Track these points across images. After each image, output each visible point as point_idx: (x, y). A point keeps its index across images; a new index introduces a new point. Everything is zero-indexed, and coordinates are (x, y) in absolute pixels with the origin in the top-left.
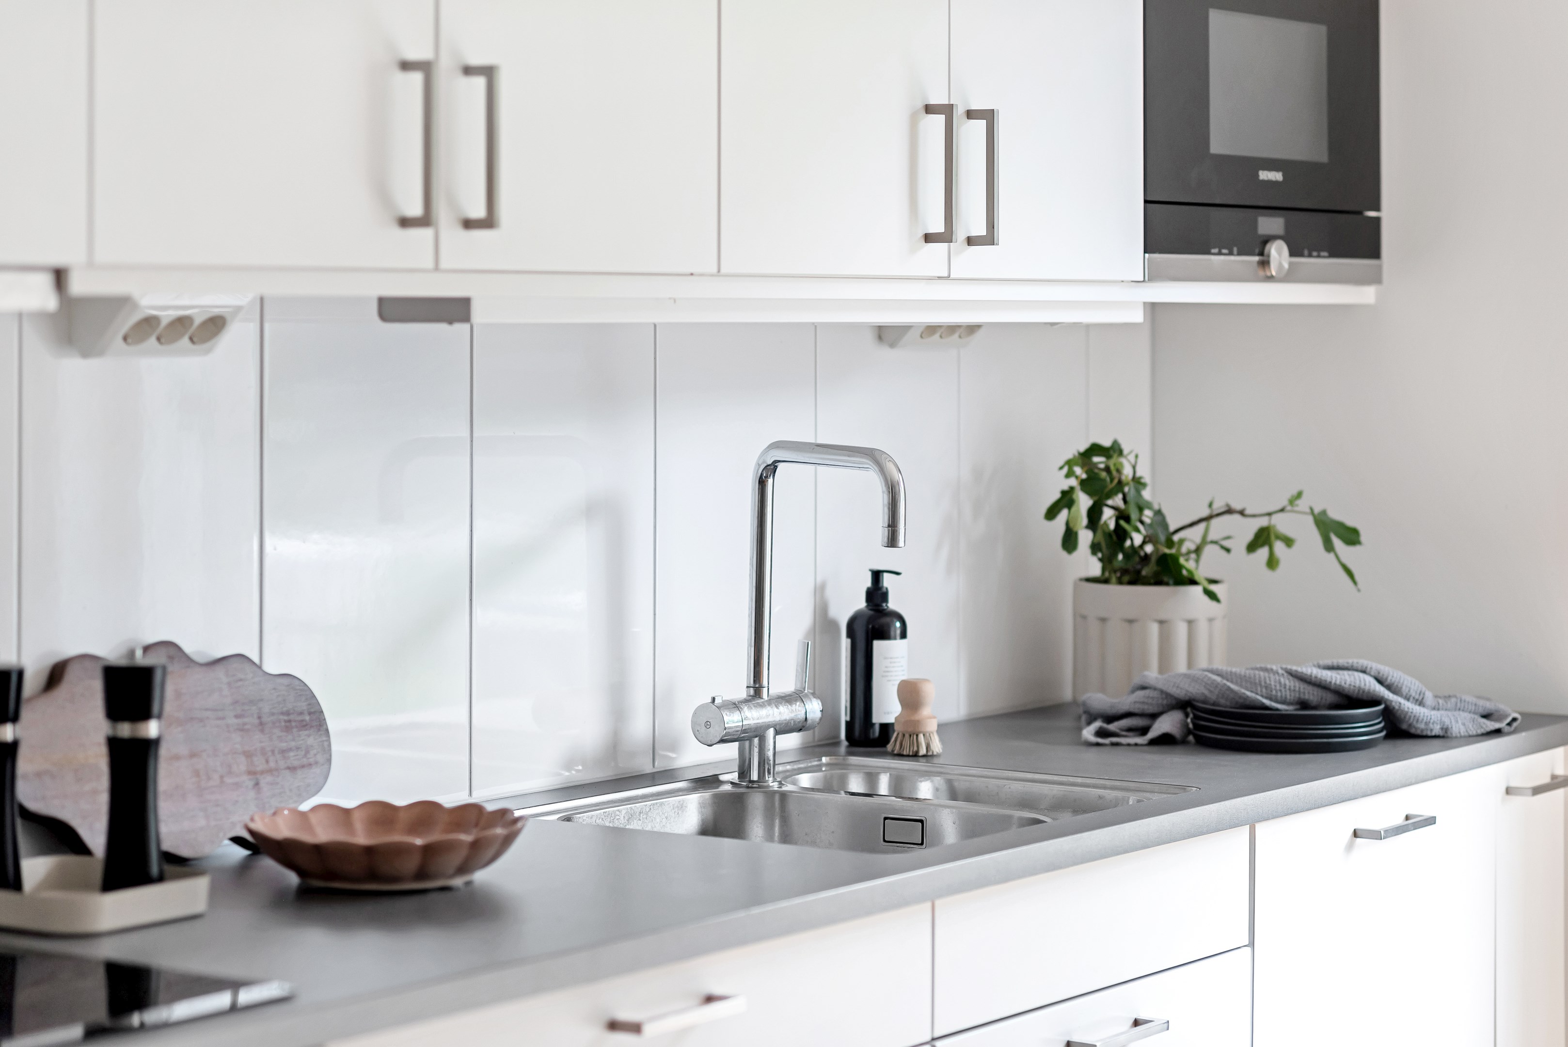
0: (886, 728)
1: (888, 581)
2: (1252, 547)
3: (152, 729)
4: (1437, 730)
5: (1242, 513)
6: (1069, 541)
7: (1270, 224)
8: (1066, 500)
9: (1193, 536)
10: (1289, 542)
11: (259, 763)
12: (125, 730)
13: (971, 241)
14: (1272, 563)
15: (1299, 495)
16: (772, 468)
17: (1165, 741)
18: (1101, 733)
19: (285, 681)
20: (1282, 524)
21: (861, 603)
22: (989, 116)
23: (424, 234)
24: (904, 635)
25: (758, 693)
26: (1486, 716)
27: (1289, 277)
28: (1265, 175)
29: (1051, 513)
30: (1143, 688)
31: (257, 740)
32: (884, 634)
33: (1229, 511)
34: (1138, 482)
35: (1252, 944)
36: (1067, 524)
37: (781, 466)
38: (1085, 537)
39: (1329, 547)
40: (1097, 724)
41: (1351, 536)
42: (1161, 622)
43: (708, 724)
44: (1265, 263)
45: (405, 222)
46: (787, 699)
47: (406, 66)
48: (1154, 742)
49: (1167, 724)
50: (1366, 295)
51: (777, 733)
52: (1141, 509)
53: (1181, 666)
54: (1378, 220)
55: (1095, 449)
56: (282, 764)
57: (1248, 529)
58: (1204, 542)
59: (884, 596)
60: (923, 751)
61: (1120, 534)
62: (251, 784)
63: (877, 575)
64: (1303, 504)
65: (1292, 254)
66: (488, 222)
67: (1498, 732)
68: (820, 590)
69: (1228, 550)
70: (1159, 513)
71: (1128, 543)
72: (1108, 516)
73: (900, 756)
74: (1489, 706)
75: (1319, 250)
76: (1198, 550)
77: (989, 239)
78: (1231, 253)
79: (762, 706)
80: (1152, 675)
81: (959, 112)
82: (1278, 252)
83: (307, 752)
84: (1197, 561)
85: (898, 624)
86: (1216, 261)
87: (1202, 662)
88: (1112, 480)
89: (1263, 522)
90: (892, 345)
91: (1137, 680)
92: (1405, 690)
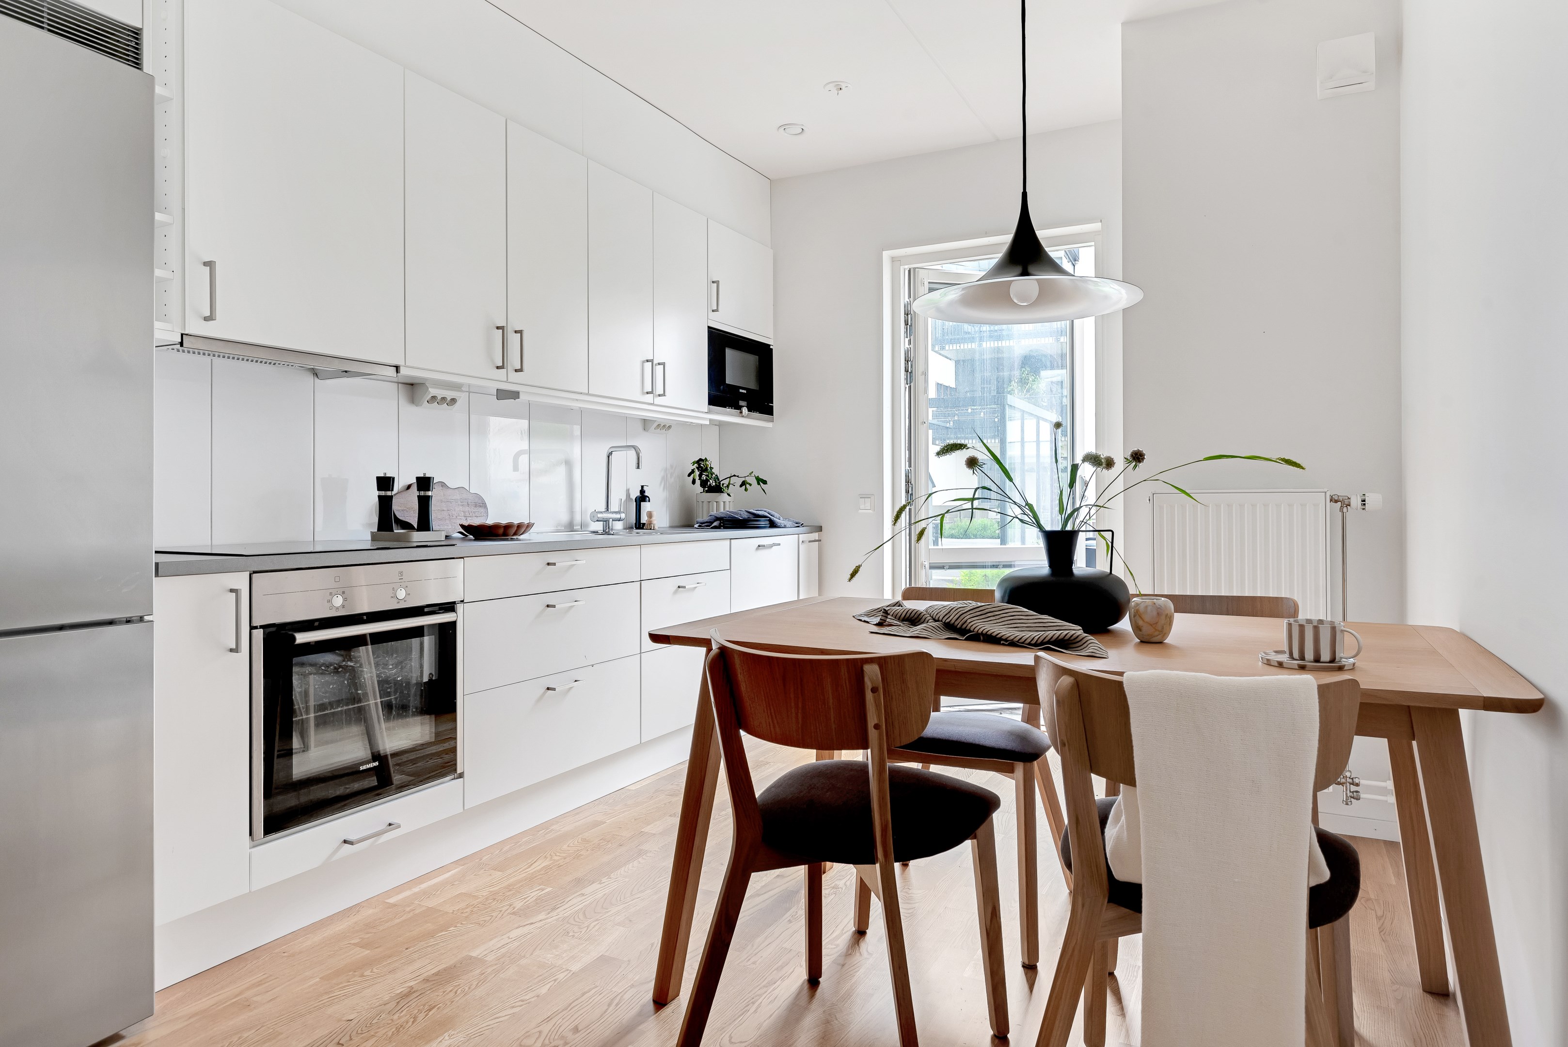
0: (644, 524)
1: (645, 488)
2: (741, 486)
3: (429, 493)
4: (783, 526)
5: (738, 476)
6: (694, 482)
7: (742, 403)
8: (693, 471)
9: (726, 482)
10: (750, 485)
11: (467, 514)
12: (422, 493)
13: (659, 395)
14: (746, 490)
15: (752, 472)
16: (611, 453)
17: (715, 527)
18: (699, 526)
19: (475, 495)
20: (748, 480)
21: (639, 494)
22: (663, 364)
23: (504, 371)
24: (649, 501)
25: (608, 510)
26: (797, 523)
27: (747, 417)
28: (741, 391)
29: (689, 475)
30: (711, 516)
31: (467, 509)
32: (644, 501)
33: (734, 476)
34: (711, 468)
35: (730, 569)
36: (693, 478)
37: (613, 452)
38: (698, 482)
39: (759, 484)
40: (699, 524)
41: (765, 482)
42: (716, 502)
43: (594, 517)
44: (741, 412)
45: (498, 368)
46: (616, 513)
47: (498, 328)
48: (712, 528)
49: (715, 524)
50: (770, 425)
51: (613, 521)
52: (712, 475)
53: (722, 510)
54: (773, 406)
55: (701, 460)
56: (474, 515)
57: (740, 481)
58: (729, 484)
59: (644, 492)
60: (652, 528)
61: (707, 480)
62: (465, 519)
63: (642, 487)
64: (753, 475)
65: (748, 411)
66: (521, 370)
67: (798, 527)
68: (628, 490)
69: (734, 486)
70: (717, 475)
71: (709, 483)
72: (704, 477)
73: (647, 529)
74: (797, 521)
75: (756, 411)
76: (728, 486)
77: (664, 395)
78: (732, 409)
79: (608, 513)
80: (712, 513)
81: (655, 362)
82: (745, 410)
83: (481, 513)
84: (728, 489)
85: (648, 499)
86: (728, 410)
87: (727, 509)
88: (704, 466)
89: (743, 479)
90: (647, 431)
91: (710, 515)
92: (775, 516)
